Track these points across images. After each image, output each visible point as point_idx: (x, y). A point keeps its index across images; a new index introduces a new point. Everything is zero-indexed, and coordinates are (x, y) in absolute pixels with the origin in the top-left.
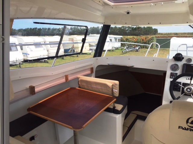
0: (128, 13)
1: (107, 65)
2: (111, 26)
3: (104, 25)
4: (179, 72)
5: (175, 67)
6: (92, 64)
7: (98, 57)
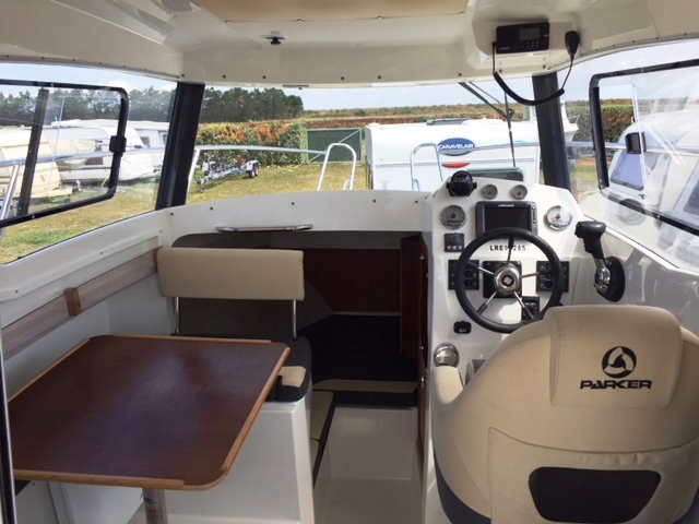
0: (275, 41)
1: (215, 232)
2: (206, 88)
3: (179, 83)
4: (467, 230)
5: (452, 217)
6: (156, 237)
7: (173, 205)
